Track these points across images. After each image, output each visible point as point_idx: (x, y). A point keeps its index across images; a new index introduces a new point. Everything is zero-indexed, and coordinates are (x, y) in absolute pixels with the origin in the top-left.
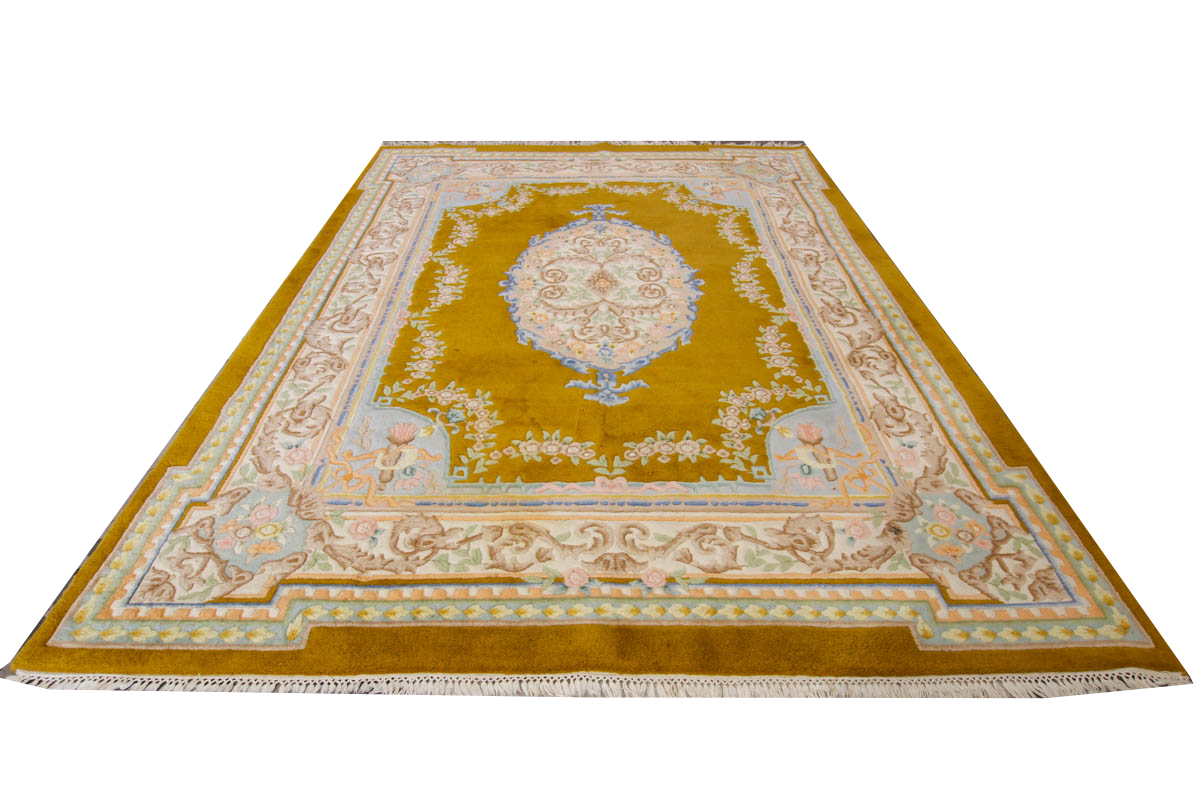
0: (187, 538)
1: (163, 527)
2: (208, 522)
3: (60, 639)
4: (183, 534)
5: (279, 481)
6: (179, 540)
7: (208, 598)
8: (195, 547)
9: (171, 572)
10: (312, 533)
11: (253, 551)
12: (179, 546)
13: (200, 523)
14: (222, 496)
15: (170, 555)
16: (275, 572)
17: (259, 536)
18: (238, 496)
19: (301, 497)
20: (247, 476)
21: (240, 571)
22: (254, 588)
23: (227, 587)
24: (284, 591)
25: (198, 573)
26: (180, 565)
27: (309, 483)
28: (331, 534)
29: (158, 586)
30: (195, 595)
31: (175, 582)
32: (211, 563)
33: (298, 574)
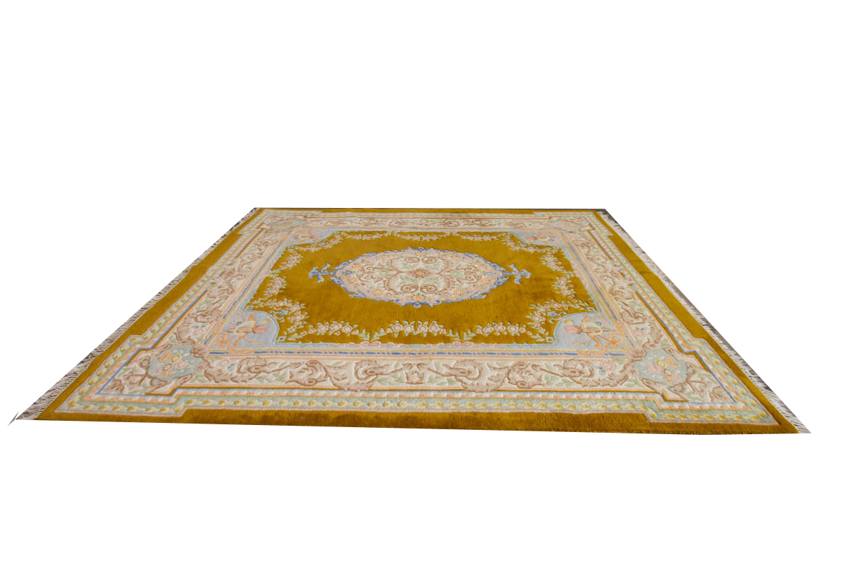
0: (686, 394)
1: (688, 407)
2: (672, 389)
3: (771, 422)
4: (685, 396)
5: (629, 368)
6: (690, 397)
7: (709, 373)
8: (688, 388)
9: (708, 393)
10: (652, 349)
11: (675, 366)
12: (693, 396)
13: (675, 392)
14: (653, 389)
15: (700, 397)
16: (680, 356)
17: (666, 367)
18: (648, 382)
19: (635, 357)
20: (634, 383)
21: (688, 368)
22: (692, 360)
23: (698, 370)
24: (686, 350)
25: (700, 382)
26: (702, 391)
27: (624, 356)
28: (649, 342)
29: (718, 395)
30: (710, 379)
31: (711, 389)
32: (692, 379)
33: (674, 347)
